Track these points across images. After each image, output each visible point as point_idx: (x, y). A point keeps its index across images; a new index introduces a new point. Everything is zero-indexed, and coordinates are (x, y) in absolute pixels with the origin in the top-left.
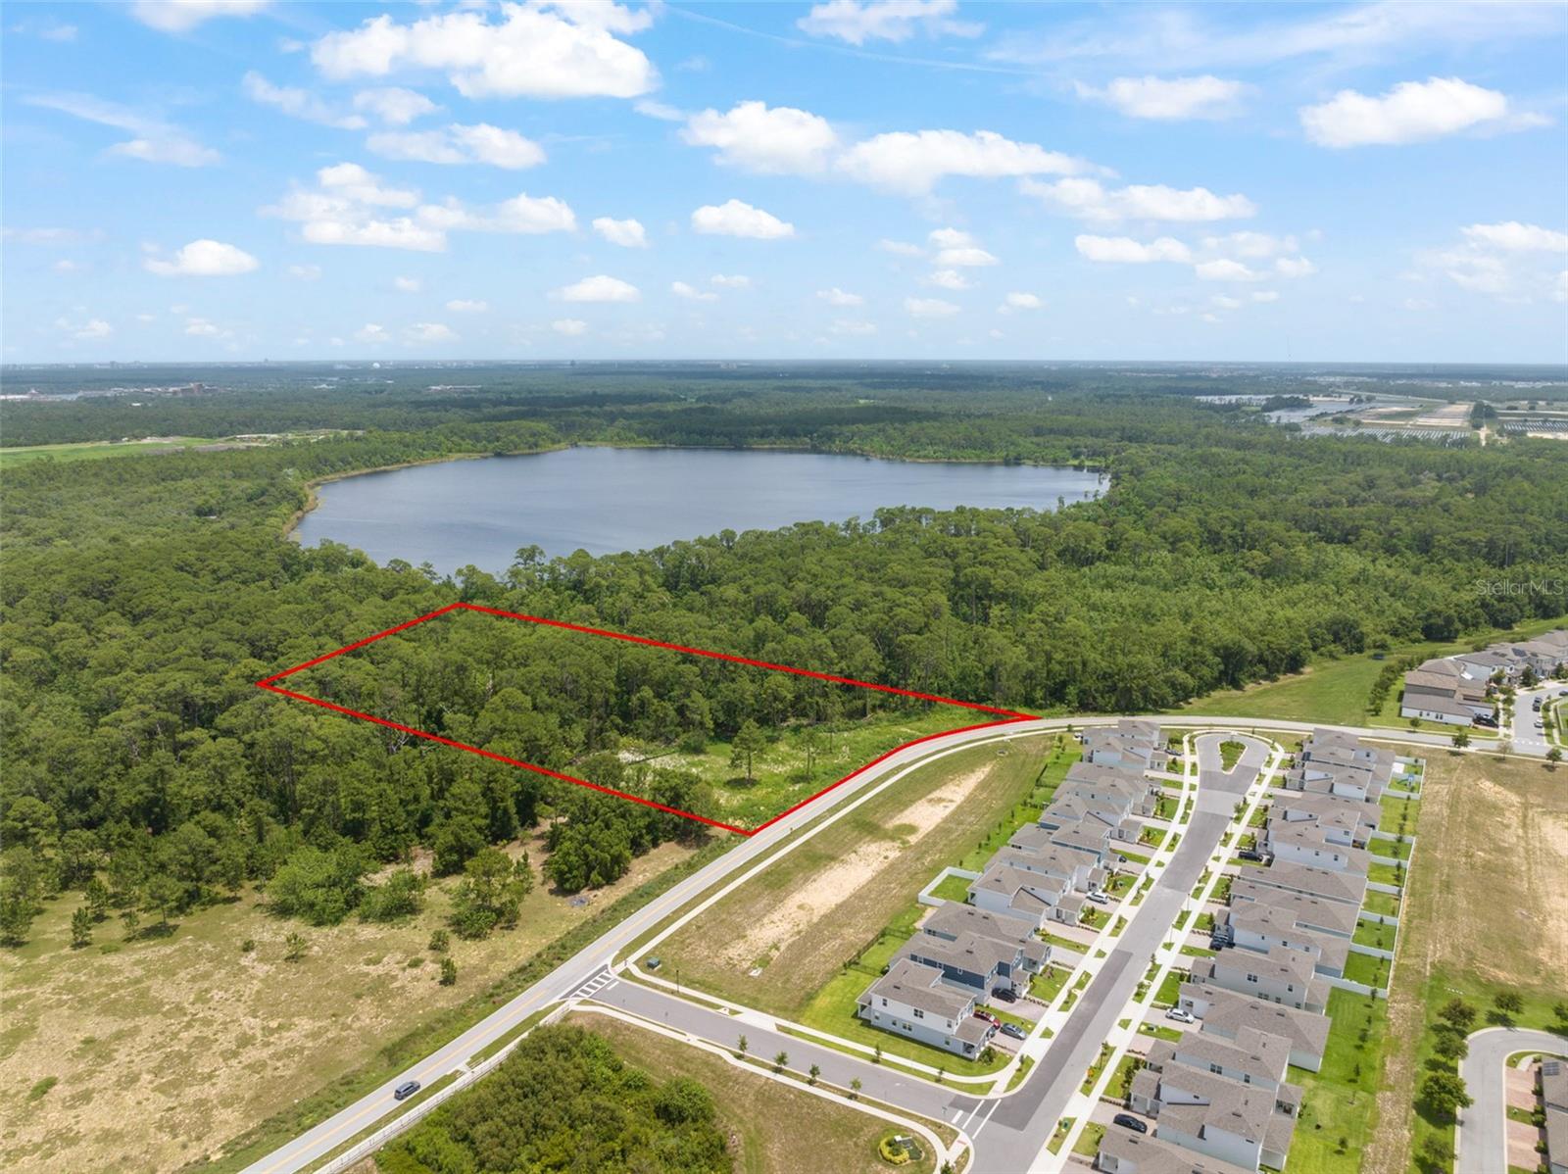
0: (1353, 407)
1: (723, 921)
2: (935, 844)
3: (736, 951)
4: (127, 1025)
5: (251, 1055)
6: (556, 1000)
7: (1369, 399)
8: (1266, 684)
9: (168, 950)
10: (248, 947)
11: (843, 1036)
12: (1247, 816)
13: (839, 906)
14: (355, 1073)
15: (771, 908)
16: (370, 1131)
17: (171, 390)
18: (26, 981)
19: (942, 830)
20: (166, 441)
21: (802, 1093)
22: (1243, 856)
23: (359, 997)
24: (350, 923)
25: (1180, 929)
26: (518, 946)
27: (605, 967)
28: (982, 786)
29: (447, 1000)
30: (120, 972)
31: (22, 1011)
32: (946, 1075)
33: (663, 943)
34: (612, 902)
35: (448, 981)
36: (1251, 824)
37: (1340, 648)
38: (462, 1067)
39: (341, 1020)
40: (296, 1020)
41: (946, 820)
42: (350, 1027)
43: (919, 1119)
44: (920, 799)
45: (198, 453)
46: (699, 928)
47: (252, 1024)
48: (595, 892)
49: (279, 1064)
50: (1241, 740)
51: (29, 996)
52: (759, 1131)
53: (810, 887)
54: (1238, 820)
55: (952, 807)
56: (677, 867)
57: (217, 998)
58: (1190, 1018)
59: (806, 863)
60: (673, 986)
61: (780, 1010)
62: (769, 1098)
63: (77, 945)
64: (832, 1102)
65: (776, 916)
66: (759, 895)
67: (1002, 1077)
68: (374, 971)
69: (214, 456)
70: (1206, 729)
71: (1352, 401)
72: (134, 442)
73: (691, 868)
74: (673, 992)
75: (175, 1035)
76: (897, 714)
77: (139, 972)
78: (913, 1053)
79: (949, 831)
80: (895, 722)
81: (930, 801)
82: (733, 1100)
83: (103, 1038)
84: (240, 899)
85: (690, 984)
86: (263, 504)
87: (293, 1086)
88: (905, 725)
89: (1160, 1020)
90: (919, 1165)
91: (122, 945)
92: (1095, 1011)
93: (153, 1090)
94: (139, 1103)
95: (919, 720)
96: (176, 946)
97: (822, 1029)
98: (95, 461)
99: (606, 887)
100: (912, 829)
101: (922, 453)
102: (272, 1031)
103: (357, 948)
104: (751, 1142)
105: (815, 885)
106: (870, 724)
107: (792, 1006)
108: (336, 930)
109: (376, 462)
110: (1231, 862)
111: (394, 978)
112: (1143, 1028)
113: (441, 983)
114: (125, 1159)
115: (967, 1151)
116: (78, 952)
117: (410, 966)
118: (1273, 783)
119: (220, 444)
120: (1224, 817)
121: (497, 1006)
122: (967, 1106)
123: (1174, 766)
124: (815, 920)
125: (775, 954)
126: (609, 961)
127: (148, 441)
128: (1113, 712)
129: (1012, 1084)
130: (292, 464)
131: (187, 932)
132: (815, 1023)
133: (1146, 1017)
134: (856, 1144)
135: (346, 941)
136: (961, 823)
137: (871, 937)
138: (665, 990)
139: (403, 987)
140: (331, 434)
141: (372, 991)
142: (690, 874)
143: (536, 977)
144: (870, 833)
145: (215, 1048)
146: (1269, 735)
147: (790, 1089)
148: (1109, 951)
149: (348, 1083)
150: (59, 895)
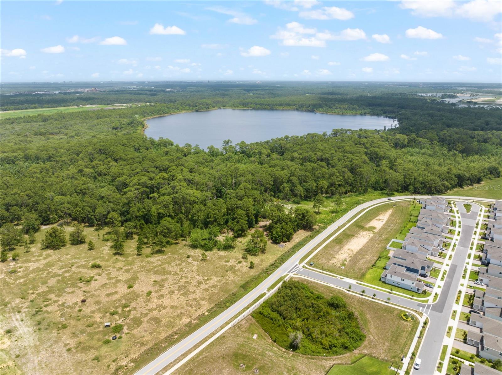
0: (471, 98)
1: (327, 253)
2: (384, 232)
3: (334, 261)
4: (164, 277)
5: (203, 286)
6: (286, 274)
7: (477, 95)
8: (470, 187)
9: (165, 257)
10: (188, 257)
11: (378, 286)
12: (479, 226)
13: (361, 250)
14: (236, 292)
15: (340, 249)
16: (247, 308)
17: (86, 90)
18: (129, 264)
19: (384, 228)
20: (94, 106)
21: (371, 301)
22: (482, 238)
23: (227, 271)
24: (215, 251)
25: (470, 258)
26: (268, 258)
27: (297, 265)
28: (392, 215)
29: (253, 273)
30: (154, 263)
31: (132, 272)
32: (414, 298)
33: (312, 259)
34: (292, 246)
35: (251, 267)
36: (481, 229)
37: (493, 176)
38: (265, 291)
39: (225, 277)
40: (211, 277)
41: (384, 225)
42: (228, 280)
43: (410, 309)
44: (373, 219)
45: (106, 110)
46: (321, 254)
47: (200, 278)
48: (285, 244)
49: (212, 289)
50: (470, 204)
51: (132, 269)
52: (362, 311)
53: (350, 244)
54: (477, 227)
55: (384, 222)
56: (307, 237)
57: (186, 270)
58: (483, 284)
59: (346, 237)
60: (321, 271)
61: (355, 278)
62: (361, 302)
63: (138, 255)
64: (382, 304)
65: (342, 252)
66: (335, 246)
67: (431, 298)
68: (229, 264)
69: (111, 111)
70: (458, 200)
71: (471, 95)
72: (84, 106)
73: (312, 237)
74: (321, 272)
75: (179, 281)
76: (357, 193)
77: (160, 263)
78: (401, 291)
79: (386, 229)
80: (357, 196)
81: (377, 220)
82: (350, 302)
83: (159, 281)
84: (179, 243)
85: (325, 270)
86: (133, 126)
87: (219, 295)
88: (360, 197)
89: (472, 284)
90: (415, 321)
91: (151, 255)
92: (452, 281)
93: (180, 295)
94: (178, 298)
95: (364, 195)
96: (167, 256)
97: (370, 284)
98: (75, 112)
99: (288, 242)
100: (374, 228)
101: (334, 111)
102: (206, 280)
103: (220, 258)
104: (361, 314)
105: (350, 243)
106: (349, 196)
107: (359, 277)
108: (212, 253)
109: (161, 113)
110: (479, 240)
111: (235, 266)
112: (468, 286)
113: (250, 268)
114: (181, 313)
115: (427, 318)
116: (139, 257)
117: (238, 263)
118: (484, 216)
119: (109, 107)
120: (472, 227)
121: (269, 275)
122: (423, 306)
123: (451, 211)
124: (355, 253)
125: (345, 262)
126: (297, 263)
127: (88, 106)
128: (425, 194)
129: (434, 300)
130: (136, 113)
131: (168, 252)
132: (367, 282)
133: (468, 283)
134: (394, 316)
135: (216, 256)
136: (389, 226)
137: (376, 259)
138: (318, 272)
139: (239, 269)
140: (144, 104)
141: (231, 270)
142: (312, 239)
143: (277, 267)
144: (362, 229)
145: (192, 284)
146: (478, 202)
147: (368, 300)
148: (450, 264)
149: (235, 295)
150: (126, 241)
